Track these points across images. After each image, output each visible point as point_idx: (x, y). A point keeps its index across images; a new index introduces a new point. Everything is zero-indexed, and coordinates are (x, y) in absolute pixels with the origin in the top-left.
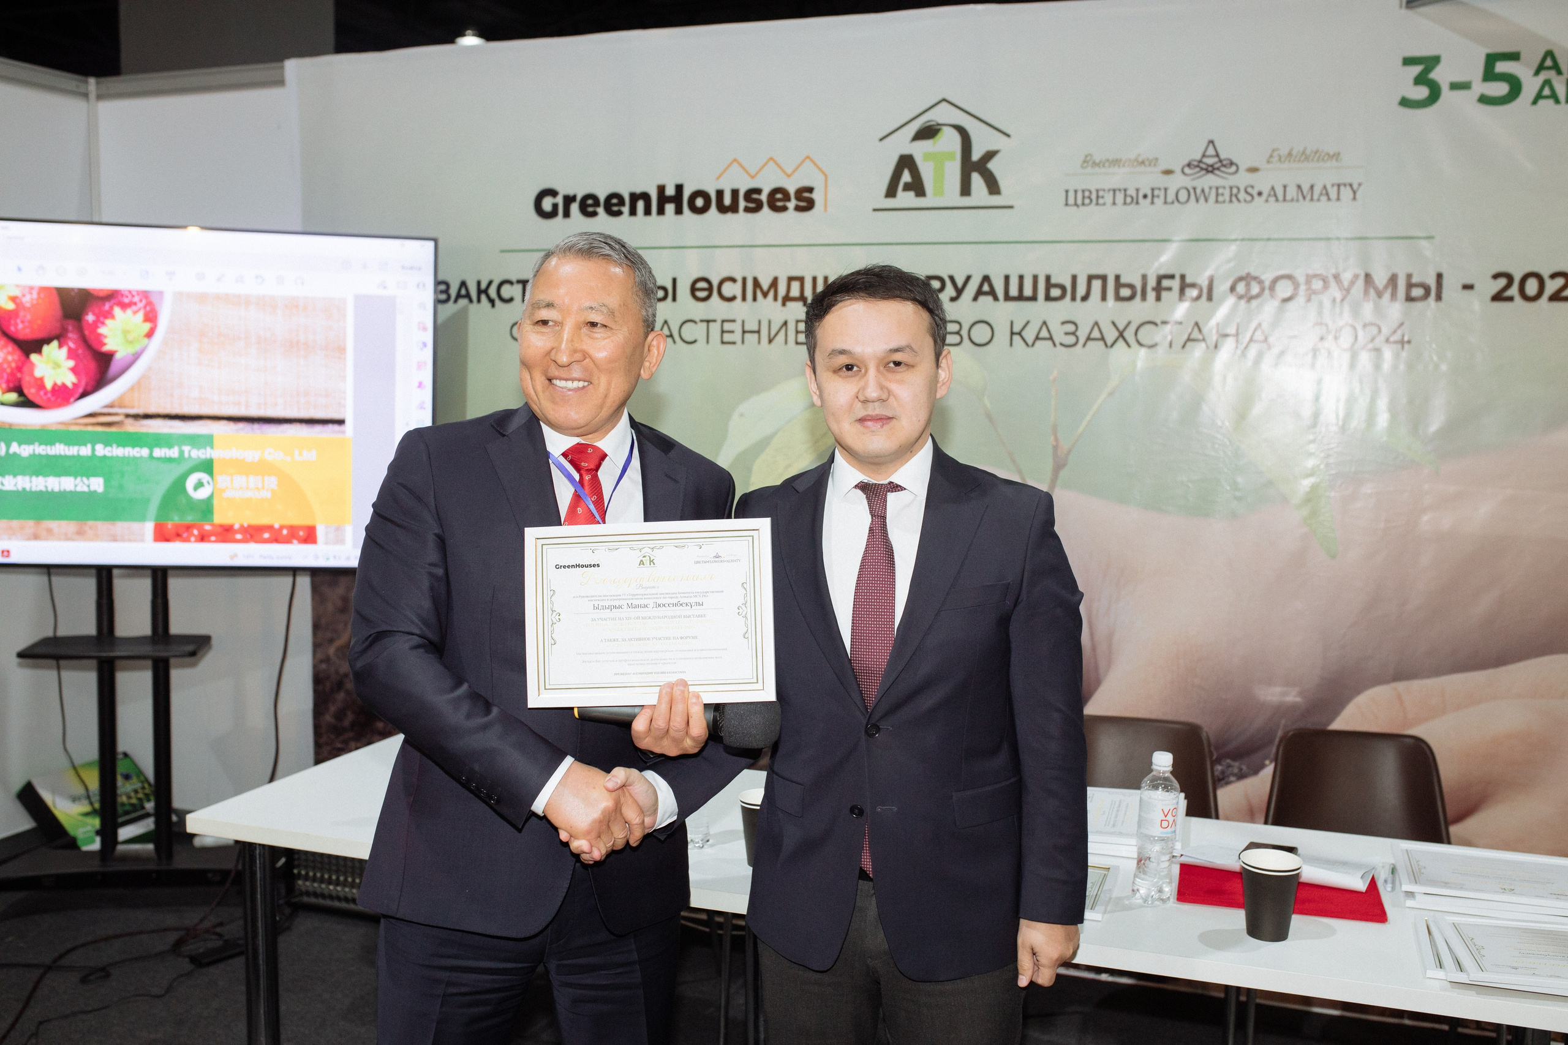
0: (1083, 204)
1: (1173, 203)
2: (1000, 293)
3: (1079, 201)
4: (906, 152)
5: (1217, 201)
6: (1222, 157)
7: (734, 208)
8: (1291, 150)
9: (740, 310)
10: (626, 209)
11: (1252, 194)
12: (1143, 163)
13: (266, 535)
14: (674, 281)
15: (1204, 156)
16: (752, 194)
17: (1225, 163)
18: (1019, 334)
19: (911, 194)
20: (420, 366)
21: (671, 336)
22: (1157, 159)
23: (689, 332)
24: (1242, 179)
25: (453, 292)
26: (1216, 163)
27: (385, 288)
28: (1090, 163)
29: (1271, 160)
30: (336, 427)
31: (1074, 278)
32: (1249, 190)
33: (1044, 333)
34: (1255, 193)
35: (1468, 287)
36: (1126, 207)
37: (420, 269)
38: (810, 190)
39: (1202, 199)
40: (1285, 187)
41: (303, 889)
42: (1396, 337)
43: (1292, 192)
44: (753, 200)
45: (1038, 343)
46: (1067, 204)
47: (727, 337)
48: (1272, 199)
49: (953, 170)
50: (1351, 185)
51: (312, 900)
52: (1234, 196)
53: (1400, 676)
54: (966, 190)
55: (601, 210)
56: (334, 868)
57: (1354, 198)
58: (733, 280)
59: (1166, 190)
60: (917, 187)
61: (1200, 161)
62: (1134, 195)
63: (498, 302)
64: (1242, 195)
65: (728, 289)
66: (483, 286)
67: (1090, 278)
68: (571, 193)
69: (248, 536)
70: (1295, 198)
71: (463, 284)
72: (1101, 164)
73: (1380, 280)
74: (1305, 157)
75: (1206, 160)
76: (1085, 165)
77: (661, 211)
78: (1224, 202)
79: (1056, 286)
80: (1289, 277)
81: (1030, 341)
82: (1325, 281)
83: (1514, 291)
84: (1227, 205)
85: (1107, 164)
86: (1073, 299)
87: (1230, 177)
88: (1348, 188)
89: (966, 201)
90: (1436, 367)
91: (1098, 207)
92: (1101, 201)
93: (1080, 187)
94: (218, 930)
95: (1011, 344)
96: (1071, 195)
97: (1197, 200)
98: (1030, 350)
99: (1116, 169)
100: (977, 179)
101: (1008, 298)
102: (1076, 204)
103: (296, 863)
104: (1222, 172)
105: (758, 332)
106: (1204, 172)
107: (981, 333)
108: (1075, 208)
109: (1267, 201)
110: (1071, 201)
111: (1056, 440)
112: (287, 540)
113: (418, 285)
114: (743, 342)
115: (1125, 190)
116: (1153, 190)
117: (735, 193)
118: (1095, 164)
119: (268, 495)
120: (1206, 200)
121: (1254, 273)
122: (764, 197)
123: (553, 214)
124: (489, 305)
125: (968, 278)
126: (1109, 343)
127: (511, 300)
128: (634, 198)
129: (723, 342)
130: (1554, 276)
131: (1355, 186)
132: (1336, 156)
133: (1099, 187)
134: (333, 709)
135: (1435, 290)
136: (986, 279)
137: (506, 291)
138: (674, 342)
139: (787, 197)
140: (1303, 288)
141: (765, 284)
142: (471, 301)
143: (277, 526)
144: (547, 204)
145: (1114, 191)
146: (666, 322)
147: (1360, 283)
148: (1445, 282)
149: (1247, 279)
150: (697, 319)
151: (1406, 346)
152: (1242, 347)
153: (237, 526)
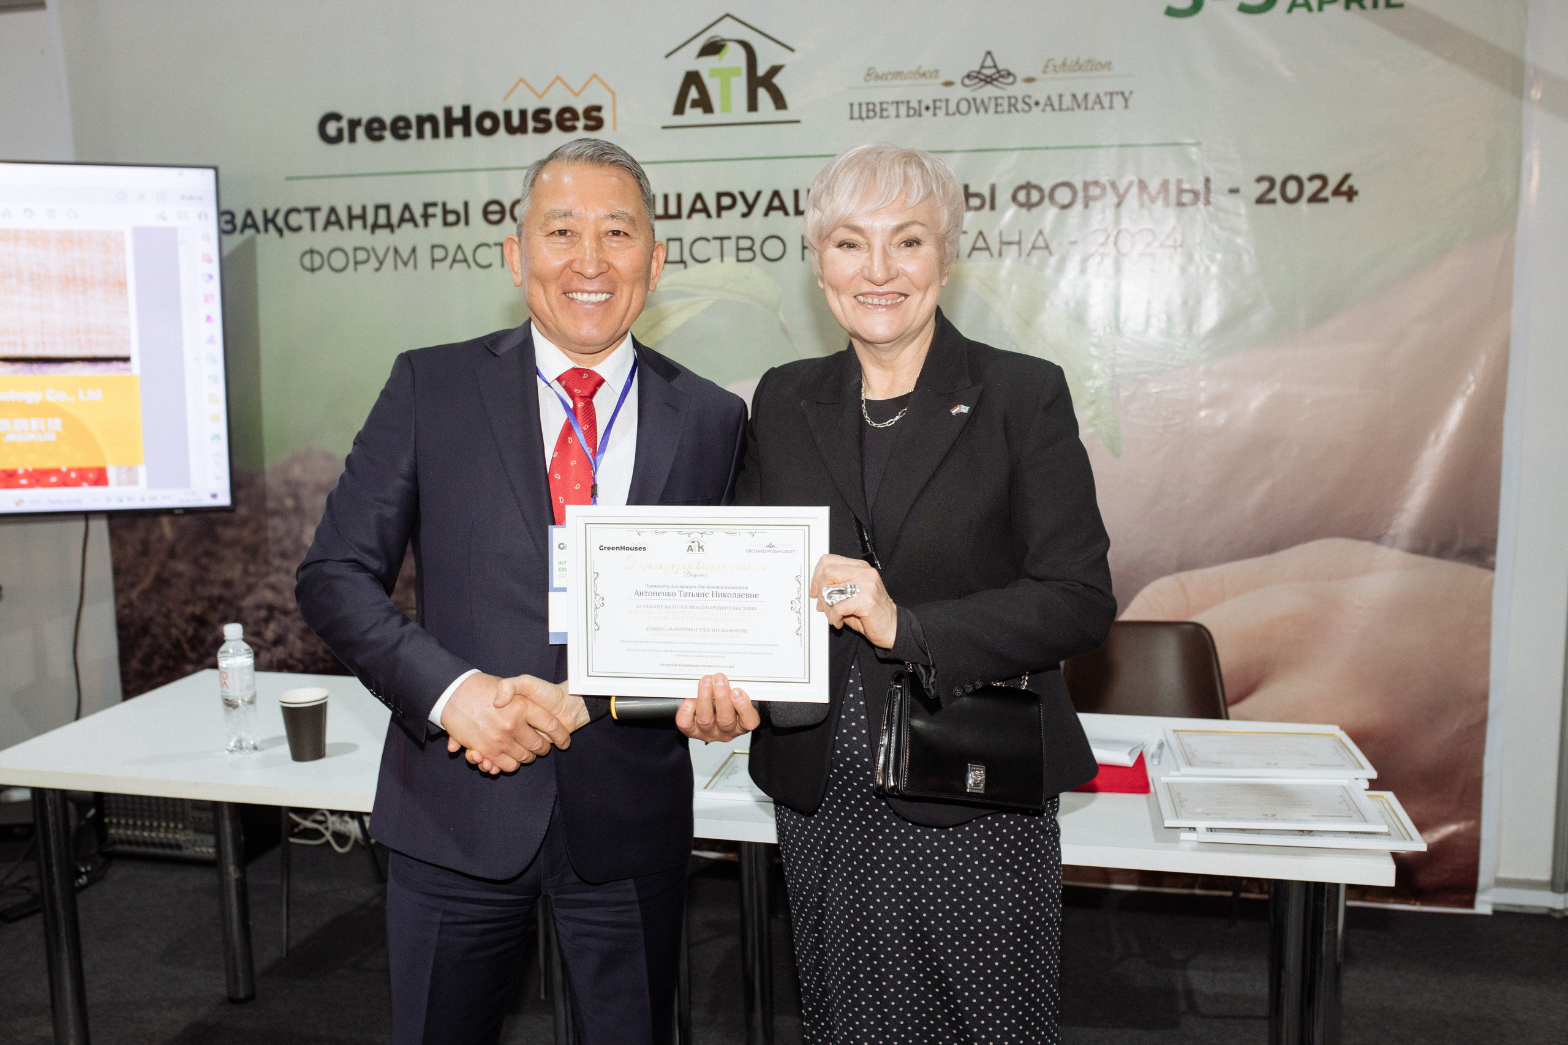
0: (868, 117)
1: (954, 114)
2: (790, 208)
3: (864, 114)
4: (692, 67)
5: (996, 112)
6: (1001, 67)
7: (522, 129)
8: (1065, 59)
10: (413, 133)
11: (1031, 104)
12: (924, 75)
13: (53, 479)
14: (466, 204)
15: (982, 67)
17: (1003, 73)
19: (699, 111)
20: (207, 299)
21: (465, 260)
22: (937, 71)
23: (483, 256)
24: (1019, 89)
25: (238, 222)
26: (994, 74)
27: (165, 219)
28: (874, 75)
29: (1048, 70)
30: (121, 365)
32: (1027, 100)
34: (1032, 102)
35: (1234, 191)
37: (200, 198)
38: (599, 109)
39: (982, 110)
40: (1060, 96)
41: (116, 837)
42: (1171, 241)
43: (1067, 101)
46: (852, 118)
48: (1049, 108)
49: (740, 85)
50: (1122, 94)
51: (127, 848)
52: (1012, 106)
56: (146, 814)
57: (1126, 107)
59: (947, 101)
60: (705, 104)
61: (979, 73)
62: (917, 107)
63: (286, 231)
64: (1020, 106)
66: (270, 215)
69: (34, 481)
70: (1071, 107)
71: (249, 213)
73: (1154, 185)
74: (1078, 66)
76: (868, 78)
77: (449, 134)
78: (1003, 112)
80: (1067, 184)
82: (1101, 187)
83: (1276, 194)
84: (1006, 116)
87: (1009, 88)
89: (753, 117)
90: (1207, 269)
91: (883, 120)
92: (885, 114)
93: (864, 100)
94: (26, 884)
95: (803, 258)
96: (856, 108)
97: (978, 111)
99: (897, 82)
101: (797, 212)
102: (861, 118)
103: (107, 811)
104: (1001, 82)
107: (773, 248)
109: (1044, 110)
110: (856, 114)
112: (76, 483)
113: (200, 216)
115: (908, 102)
116: (935, 101)
117: (523, 113)
118: (878, 77)
119: (53, 437)
120: (986, 110)
121: (1034, 181)
122: (552, 117)
124: (277, 235)
125: (759, 194)
127: (300, 229)
128: (421, 120)
130: (1312, 178)
131: (1127, 95)
132: (1107, 65)
133: (884, 99)
134: (139, 654)
135: (1204, 193)
136: (776, 194)
137: (295, 220)
138: (469, 266)
139: (575, 116)
140: (1080, 195)
142: (258, 231)
143: (64, 469)
144: (332, 129)
145: (898, 103)
146: (459, 247)
147: (1134, 190)
148: (1212, 186)
149: (1028, 187)
150: (491, 242)
151: (1179, 250)
152: (1024, 254)
153: (21, 471)
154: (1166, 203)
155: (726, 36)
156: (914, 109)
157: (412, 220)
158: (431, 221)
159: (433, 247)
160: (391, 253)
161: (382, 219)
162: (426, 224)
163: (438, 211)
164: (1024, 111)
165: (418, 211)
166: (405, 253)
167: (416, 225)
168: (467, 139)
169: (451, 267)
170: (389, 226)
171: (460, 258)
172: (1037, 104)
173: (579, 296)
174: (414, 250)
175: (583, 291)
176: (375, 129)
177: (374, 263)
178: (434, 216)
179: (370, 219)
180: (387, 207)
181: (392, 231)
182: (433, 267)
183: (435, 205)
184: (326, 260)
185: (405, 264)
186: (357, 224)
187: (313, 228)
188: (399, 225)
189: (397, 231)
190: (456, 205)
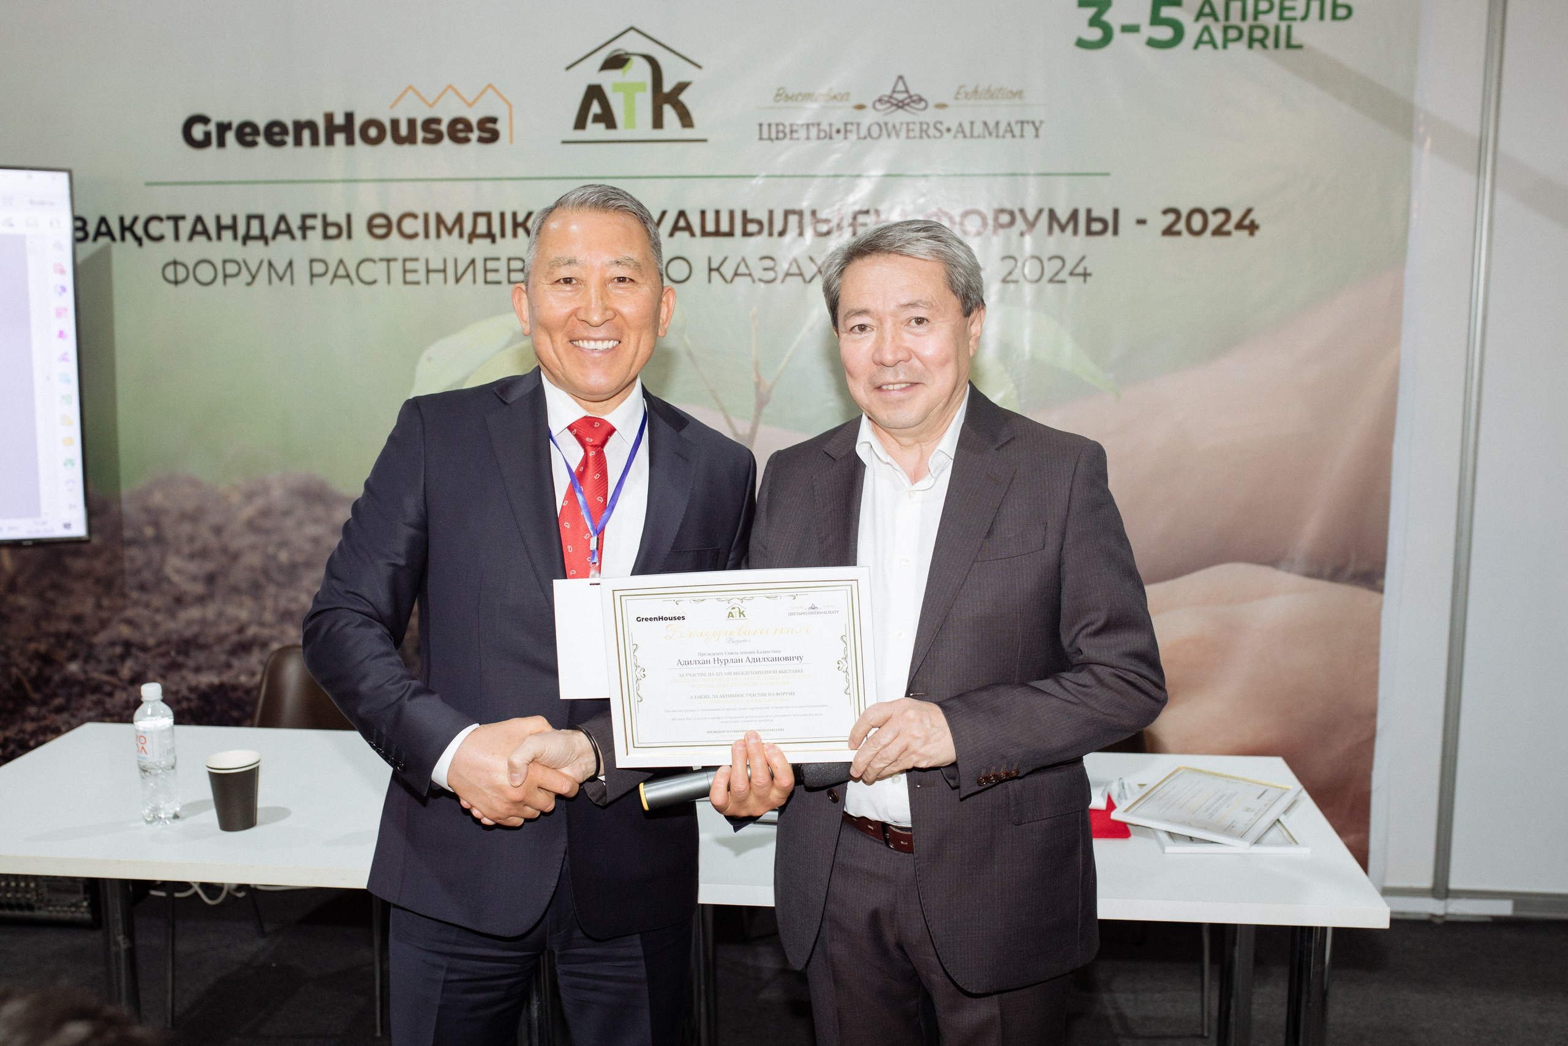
0: (777, 138)
1: (865, 138)
2: (697, 229)
3: (773, 136)
4: (595, 81)
5: (908, 137)
6: (912, 92)
7: (411, 139)
9: (420, 248)
10: (290, 139)
12: (835, 97)
14: (349, 217)
15: (894, 91)
16: (430, 124)
17: (915, 98)
18: (718, 270)
20: (60, 313)
21: (348, 276)
22: (848, 94)
23: (367, 272)
25: (91, 228)
26: (906, 99)
27: (12, 225)
28: (784, 96)
29: (959, 96)
31: (771, 213)
32: (939, 126)
33: (743, 269)
34: (943, 128)
35: (1142, 222)
36: (820, 142)
37: (53, 204)
38: (494, 120)
39: (893, 135)
40: (972, 123)
42: (1080, 269)
43: (979, 129)
44: (432, 132)
45: (737, 279)
46: (761, 139)
47: (410, 277)
48: (960, 135)
50: (1033, 123)
52: (924, 132)
54: (658, 123)
55: (261, 140)
58: (414, 216)
59: (858, 124)
60: (607, 119)
61: (891, 97)
63: (145, 240)
64: (932, 131)
65: (409, 226)
66: (127, 222)
67: (787, 213)
68: (225, 119)
71: (103, 220)
72: (794, 98)
73: (1062, 214)
74: (990, 94)
75: (896, 96)
76: (778, 98)
77: (330, 141)
78: (914, 137)
79: (752, 221)
80: (978, 212)
81: (729, 277)
82: (1011, 215)
83: (1181, 226)
85: (800, 98)
86: (771, 234)
87: (921, 113)
88: (1031, 125)
89: (658, 134)
90: (1115, 298)
92: (795, 135)
93: (773, 121)
95: (710, 281)
96: (765, 128)
97: (889, 135)
98: (729, 286)
100: (669, 112)
101: (705, 233)
102: (770, 139)
105: (444, 271)
106: (894, 108)
107: (679, 270)
108: (769, 142)
110: (765, 135)
111: (758, 377)
113: (52, 223)
114: (428, 282)
115: (819, 124)
116: (846, 124)
118: (788, 98)
121: (945, 209)
123: (205, 143)
124: (135, 244)
125: (664, 213)
126: (808, 278)
127: (161, 238)
128: (299, 126)
129: (405, 282)
130: (1216, 211)
131: (1037, 124)
135: (1112, 224)
136: (682, 214)
137: (155, 228)
138: (352, 282)
139: (469, 127)
140: (990, 222)
141: (449, 220)
142: (113, 239)
146: (341, 261)
147: (1045, 217)
148: (1121, 217)
150: (376, 257)
151: (1088, 278)
154: (1075, 232)
155: (630, 51)
156: (825, 132)
157: (289, 231)
158: (309, 233)
159: (312, 261)
160: (265, 266)
161: (255, 230)
162: (304, 237)
163: (318, 223)
164: (935, 137)
165: (295, 223)
166: (281, 267)
167: (293, 237)
168: (350, 148)
169: (332, 282)
170: (263, 237)
171: (342, 273)
172: (949, 130)
173: (585, 344)
174: (290, 264)
175: (589, 339)
176: (246, 134)
177: (245, 276)
178: (313, 228)
179: (241, 230)
180: (261, 218)
181: (267, 243)
182: (312, 282)
183: (314, 216)
184: (192, 273)
185: (281, 279)
186: (227, 235)
187: (177, 237)
188: (274, 237)
189: (271, 243)
190: (337, 216)
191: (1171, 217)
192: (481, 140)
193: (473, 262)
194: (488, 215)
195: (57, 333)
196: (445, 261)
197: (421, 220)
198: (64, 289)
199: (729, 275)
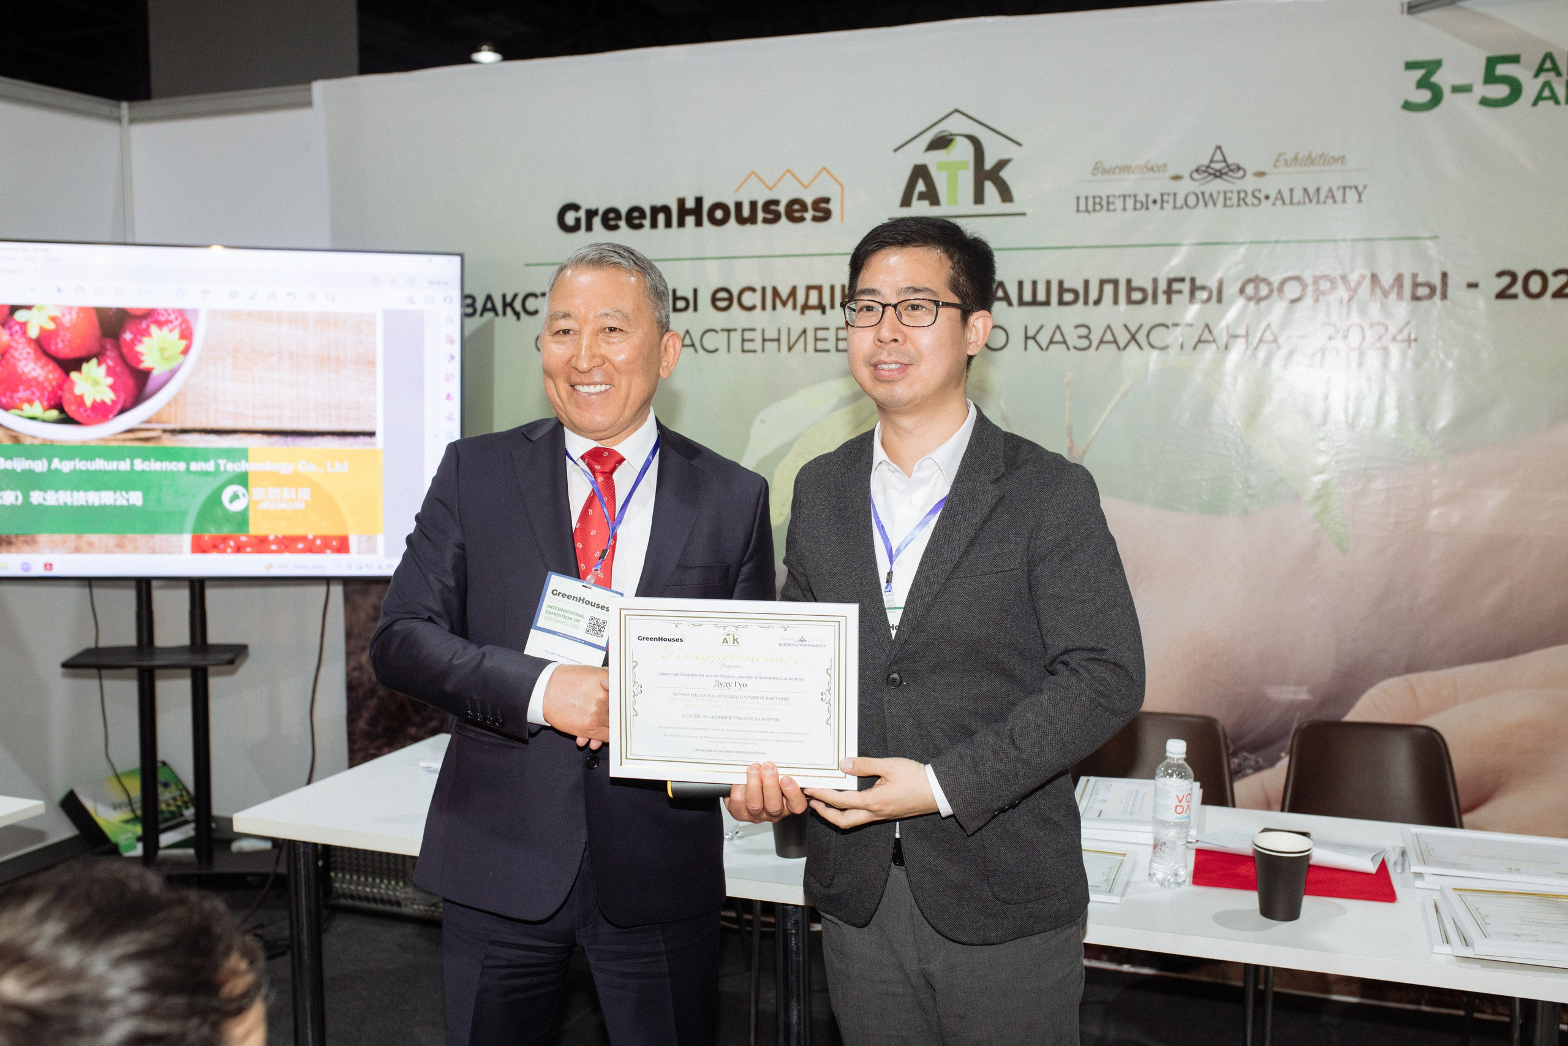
0: (1094, 210)
1: (1182, 207)
2: (1014, 299)
3: (1090, 208)
5: (1225, 205)
6: (1230, 161)
7: (752, 219)
9: (760, 319)
11: (1260, 198)
12: (1152, 169)
13: (301, 546)
14: (695, 291)
15: (1212, 161)
17: (1232, 167)
18: (1034, 338)
20: (448, 378)
21: (693, 345)
22: (1165, 165)
23: (710, 341)
24: (1249, 183)
25: (479, 305)
26: (1223, 168)
27: (413, 302)
28: (1101, 169)
29: (1278, 164)
30: (367, 439)
31: (1086, 283)
32: (1257, 194)
33: (1058, 337)
34: (1262, 196)
35: (1473, 285)
37: (447, 283)
39: (1210, 204)
40: (1291, 190)
41: (340, 891)
42: (1404, 335)
43: (1298, 195)
44: (771, 212)
45: (1052, 347)
46: (1078, 211)
47: (748, 346)
48: (1279, 202)
50: (1356, 188)
52: (1242, 201)
53: (1413, 667)
55: (622, 224)
56: (370, 870)
57: (1360, 201)
58: (753, 290)
59: (1175, 195)
61: (1208, 167)
63: (523, 315)
64: (1250, 199)
65: (748, 299)
66: (509, 299)
67: (1102, 283)
68: (593, 207)
69: (283, 547)
71: (489, 298)
73: (1387, 279)
74: (1310, 160)
75: (1213, 165)
76: (1096, 171)
77: (681, 224)
78: (1232, 206)
79: (1069, 290)
80: (1297, 278)
81: (1044, 345)
82: (1332, 281)
83: (1518, 288)
84: (1235, 210)
85: (1117, 171)
86: (1086, 302)
87: (1238, 182)
88: (1354, 190)
90: (1443, 364)
91: (1109, 214)
92: (1111, 207)
93: (1090, 194)
95: (1026, 348)
96: (1082, 202)
97: (1206, 205)
98: (1044, 353)
101: (1021, 303)
102: (1087, 211)
103: (333, 865)
104: (1231, 177)
105: (778, 340)
106: (1211, 177)
108: (1086, 214)
109: (1274, 204)
110: (1082, 207)
111: (1071, 441)
112: (321, 550)
113: (446, 300)
114: (763, 350)
115: (1135, 196)
116: (1162, 195)
117: (753, 205)
118: (1105, 171)
119: (302, 506)
120: (1215, 204)
121: (1262, 275)
122: (782, 208)
123: (576, 228)
124: (514, 318)
126: (1122, 345)
127: (535, 312)
128: (655, 211)
129: (743, 351)
130: (1556, 273)
131: (1360, 189)
132: (1342, 159)
134: (366, 716)
135: (1440, 289)
137: (531, 304)
138: (696, 351)
139: (804, 208)
141: (784, 293)
142: (497, 314)
143: (310, 536)
144: (570, 218)
145: (1124, 197)
146: (687, 332)
147: (1367, 283)
148: (1450, 281)
149: (1256, 280)
150: (718, 328)
151: (1413, 344)
152: (1252, 348)
153: (271, 538)
154: (1400, 296)
155: (954, 131)
168: (699, 229)
172: (1267, 197)
190: (685, 291)
191: (1506, 280)
192: (815, 219)
193: (804, 331)
194: (819, 288)
195: (446, 396)
196: (779, 330)
197: (759, 294)
198: (452, 357)
199: (1044, 341)
